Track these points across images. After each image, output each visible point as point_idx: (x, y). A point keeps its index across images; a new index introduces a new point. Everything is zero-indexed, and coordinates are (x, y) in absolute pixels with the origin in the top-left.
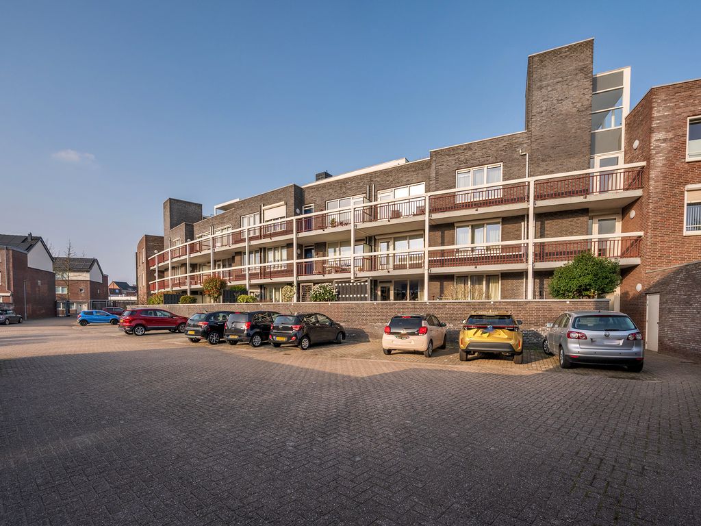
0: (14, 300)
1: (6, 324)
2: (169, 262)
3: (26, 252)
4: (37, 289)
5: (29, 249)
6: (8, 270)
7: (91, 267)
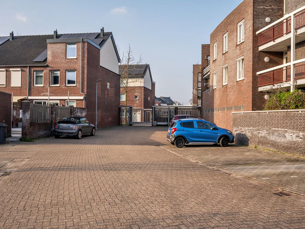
0: (87, 105)
1: (78, 138)
2: (291, 35)
3: (98, 47)
4: (106, 93)
5: (101, 44)
6: (83, 68)
7: (145, 73)
